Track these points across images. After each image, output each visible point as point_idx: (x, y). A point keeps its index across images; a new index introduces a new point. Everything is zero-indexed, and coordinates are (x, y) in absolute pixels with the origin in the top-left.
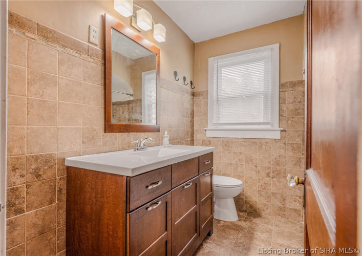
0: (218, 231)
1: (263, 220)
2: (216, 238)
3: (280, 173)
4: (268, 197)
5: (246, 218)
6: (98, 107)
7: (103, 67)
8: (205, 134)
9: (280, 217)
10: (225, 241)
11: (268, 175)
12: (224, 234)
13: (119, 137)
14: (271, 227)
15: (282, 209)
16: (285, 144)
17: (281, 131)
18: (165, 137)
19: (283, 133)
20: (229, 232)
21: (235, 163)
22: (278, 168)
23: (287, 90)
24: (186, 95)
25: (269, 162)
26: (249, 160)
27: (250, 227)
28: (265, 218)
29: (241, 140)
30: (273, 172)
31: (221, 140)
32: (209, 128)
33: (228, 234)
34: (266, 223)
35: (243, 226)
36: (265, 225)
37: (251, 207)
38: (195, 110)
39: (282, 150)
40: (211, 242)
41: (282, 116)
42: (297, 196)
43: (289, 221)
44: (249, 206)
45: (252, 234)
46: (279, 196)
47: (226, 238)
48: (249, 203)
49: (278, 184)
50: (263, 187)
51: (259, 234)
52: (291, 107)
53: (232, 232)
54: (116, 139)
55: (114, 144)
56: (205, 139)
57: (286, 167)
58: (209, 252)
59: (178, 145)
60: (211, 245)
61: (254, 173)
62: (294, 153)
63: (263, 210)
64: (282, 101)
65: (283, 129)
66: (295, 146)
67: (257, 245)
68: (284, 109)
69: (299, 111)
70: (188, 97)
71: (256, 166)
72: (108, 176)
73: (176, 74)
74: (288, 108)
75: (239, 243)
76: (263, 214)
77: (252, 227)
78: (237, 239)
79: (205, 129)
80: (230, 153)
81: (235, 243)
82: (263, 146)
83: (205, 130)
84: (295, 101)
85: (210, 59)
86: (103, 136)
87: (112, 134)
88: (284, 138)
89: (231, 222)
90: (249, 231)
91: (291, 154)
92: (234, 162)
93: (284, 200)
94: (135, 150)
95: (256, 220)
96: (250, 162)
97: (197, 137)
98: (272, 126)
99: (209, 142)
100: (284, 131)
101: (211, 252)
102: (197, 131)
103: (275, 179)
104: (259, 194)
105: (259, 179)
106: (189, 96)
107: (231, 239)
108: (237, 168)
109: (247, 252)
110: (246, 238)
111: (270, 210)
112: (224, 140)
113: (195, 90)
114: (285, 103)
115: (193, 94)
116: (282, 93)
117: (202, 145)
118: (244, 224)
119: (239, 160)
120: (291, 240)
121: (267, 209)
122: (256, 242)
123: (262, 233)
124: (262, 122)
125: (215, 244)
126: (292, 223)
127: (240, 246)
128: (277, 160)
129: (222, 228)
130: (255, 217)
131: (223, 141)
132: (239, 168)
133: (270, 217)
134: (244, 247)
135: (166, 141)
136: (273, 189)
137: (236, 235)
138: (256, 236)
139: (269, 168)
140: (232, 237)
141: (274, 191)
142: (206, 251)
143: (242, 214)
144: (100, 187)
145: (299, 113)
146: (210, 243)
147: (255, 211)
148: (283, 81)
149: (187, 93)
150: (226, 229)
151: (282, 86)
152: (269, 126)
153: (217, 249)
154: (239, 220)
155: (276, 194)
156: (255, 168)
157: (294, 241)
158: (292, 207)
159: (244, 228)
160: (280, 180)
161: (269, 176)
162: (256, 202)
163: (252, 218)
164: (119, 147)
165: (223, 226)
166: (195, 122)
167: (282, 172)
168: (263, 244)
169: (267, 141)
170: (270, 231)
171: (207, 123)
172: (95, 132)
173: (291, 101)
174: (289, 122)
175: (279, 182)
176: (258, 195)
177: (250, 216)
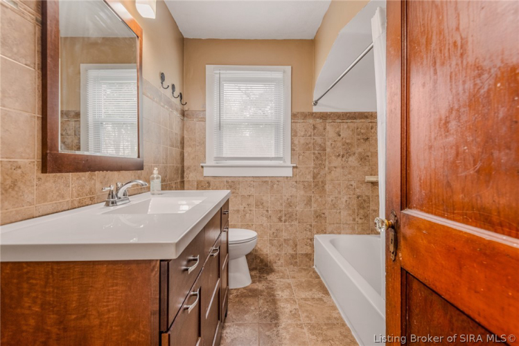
0: (234, 306)
1: (277, 274)
2: (234, 317)
3: (292, 215)
4: (280, 246)
5: (260, 277)
6: (27, 114)
7: (38, 29)
8: (202, 173)
9: (292, 266)
10: (246, 317)
11: (280, 219)
12: (242, 307)
13: (72, 181)
14: (288, 281)
15: (294, 256)
16: (296, 182)
17: (294, 167)
18: (153, 178)
19: (295, 170)
20: (248, 302)
21: (243, 209)
22: (290, 210)
23: (299, 121)
24: (175, 113)
25: (281, 204)
26: (259, 204)
27: (268, 288)
28: (278, 272)
29: (251, 179)
30: (285, 216)
31: (225, 180)
32: (208, 163)
33: (247, 306)
34: (282, 278)
35: (259, 288)
36: (282, 280)
37: (262, 261)
38: (185, 136)
39: (294, 190)
40: (229, 324)
41: (294, 150)
42: (308, 238)
43: (302, 269)
44: (259, 261)
45: (274, 295)
46: (291, 241)
47: (247, 312)
48: (259, 257)
49: (290, 228)
50: (275, 234)
51: (280, 293)
52: (302, 141)
53: (251, 300)
54: (67, 185)
55: (63, 197)
56: (202, 179)
57: (297, 208)
58: (232, 340)
59: (166, 190)
60: (232, 329)
61: (265, 219)
62: (306, 192)
63: (275, 262)
64: (294, 133)
65: (295, 165)
66: (306, 184)
67: (283, 308)
68: (296, 142)
69: (310, 145)
70: (176, 115)
71: (267, 211)
72: (104, 269)
73: (162, 77)
74: (299, 142)
75: (264, 312)
76: (275, 267)
77: (270, 286)
78: (259, 308)
79: (201, 165)
80: (236, 197)
81: (260, 315)
82: (275, 186)
83: (202, 167)
84: (306, 135)
85: (208, 67)
86: (39, 179)
87: (59, 174)
88: (296, 176)
89: (245, 288)
90: (268, 293)
91: (302, 192)
92: (241, 208)
93: (296, 245)
94: (107, 205)
95: (271, 277)
96: (261, 206)
97: (190, 176)
98: (285, 162)
99: (208, 183)
100: (296, 167)
101: (235, 338)
102: (188, 168)
103: (287, 223)
104: (270, 243)
105: (271, 226)
106: (179, 115)
107: (253, 311)
108: (245, 215)
109: (276, 321)
110: (269, 303)
111: (282, 261)
112: (228, 179)
113: (186, 108)
114: (296, 136)
115: (183, 114)
116: (294, 124)
117: (197, 189)
118: (260, 286)
119: (248, 205)
120: (311, 290)
121: (279, 260)
122: (281, 304)
123: (283, 291)
124: (273, 156)
125: (236, 325)
126: (305, 270)
127: (266, 317)
128: (289, 200)
129: (237, 299)
130: (268, 274)
131: (227, 182)
132: (248, 215)
133: (283, 269)
134: (271, 316)
135: (156, 184)
136: (285, 235)
137: (256, 304)
138: (278, 297)
139: (281, 211)
140: (253, 308)
141: (286, 238)
142: (228, 340)
143: (253, 273)
144: (75, 297)
145: (309, 148)
146: (230, 326)
147: (266, 265)
148: (295, 111)
149: (177, 110)
150: (243, 299)
151: (294, 116)
152: (281, 162)
153: (241, 332)
154: (253, 282)
155: (288, 240)
156: (266, 213)
157: (314, 290)
158: (304, 252)
159: (262, 291)
160: (293, 223)
161: (281, 221)
162: (267, 255)
163: (265, 275)
164: (72, 202)
165: (237, 296)
166: (186, 155)
167: (294, 214)
168: (289, 305)
169: (279, 179)
170: (289, 286)
171: (205, 157)
172: (19, 171)
173: (302, 134)
174: (301, 157)
175: (291, 226)
176: (269, 245)
177: (263, 273)
